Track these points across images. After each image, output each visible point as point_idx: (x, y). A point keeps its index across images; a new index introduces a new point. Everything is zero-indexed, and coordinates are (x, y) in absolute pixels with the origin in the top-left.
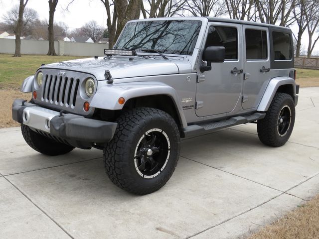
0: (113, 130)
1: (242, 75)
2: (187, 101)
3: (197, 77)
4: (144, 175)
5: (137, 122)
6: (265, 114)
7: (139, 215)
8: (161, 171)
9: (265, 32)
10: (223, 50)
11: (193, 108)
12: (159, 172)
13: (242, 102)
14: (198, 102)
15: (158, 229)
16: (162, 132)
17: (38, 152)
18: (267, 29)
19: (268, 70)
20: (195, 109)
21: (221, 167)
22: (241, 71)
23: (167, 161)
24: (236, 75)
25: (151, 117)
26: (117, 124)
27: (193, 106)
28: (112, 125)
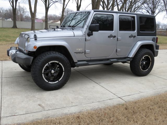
0: (31, 60)
1: (116, 38)
2: (79, 50)
3: (86, 38)
4: (49, 81)
5: (43, 57)
6: (132, 59)
7: (38, 98)
8: (59, 81)
9: (134, 17)
10: (98, 25)
11: (84, 53)
12: (58, 81)
13: (116, 52)
14: (87, 51)
15: (39, 105)
16: (59, 63)
17: (24, 70)
18: (135, 16)
19: (135, 37)
20: (85, 54)
21: (100, 83)
22: (115, 37)
23: (62, 77)
24: (112, 38)
25: (51, 55)
26: (33, 57)
27: (83, 52)
28: (30, 58)
